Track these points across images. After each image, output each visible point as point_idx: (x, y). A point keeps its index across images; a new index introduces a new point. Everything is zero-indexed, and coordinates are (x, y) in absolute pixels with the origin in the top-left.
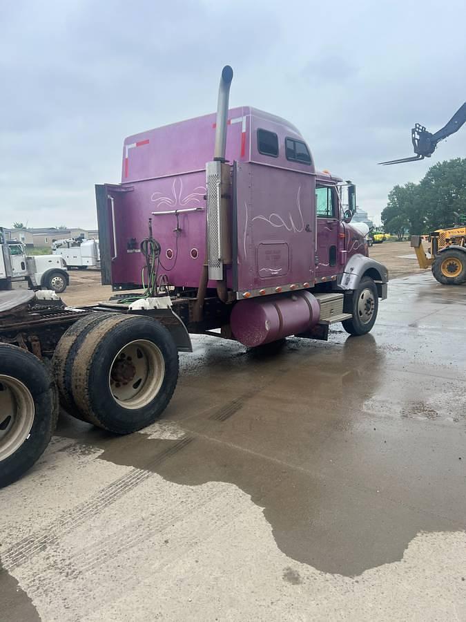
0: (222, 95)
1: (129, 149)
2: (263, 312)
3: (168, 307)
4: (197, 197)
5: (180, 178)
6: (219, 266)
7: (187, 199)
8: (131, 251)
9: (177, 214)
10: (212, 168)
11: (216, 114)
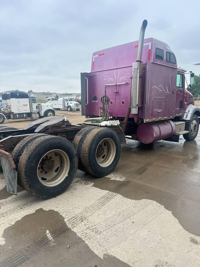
0: (142, 33)
1: (95, 58)
2: (153, 128)
3: (118, 125)
4: (126, 78)
5: (118, 70)
6: (136, 108)
7: (121, 79)
8: (94, 101)
9: (116, 85)
10: (135, 65)
11: (138, 41)
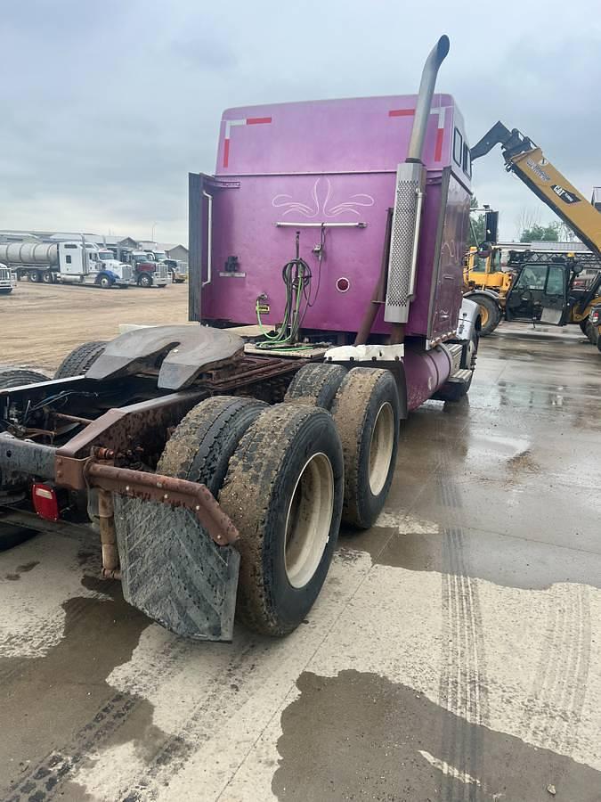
0: (429, 73)
1: (231, 127)
3: (397, 358)
5: (328, 180)
6: (401, 304)
7: (339, 208)
8: (228, 275)
9: (323, 228)
10: (406, 172)
